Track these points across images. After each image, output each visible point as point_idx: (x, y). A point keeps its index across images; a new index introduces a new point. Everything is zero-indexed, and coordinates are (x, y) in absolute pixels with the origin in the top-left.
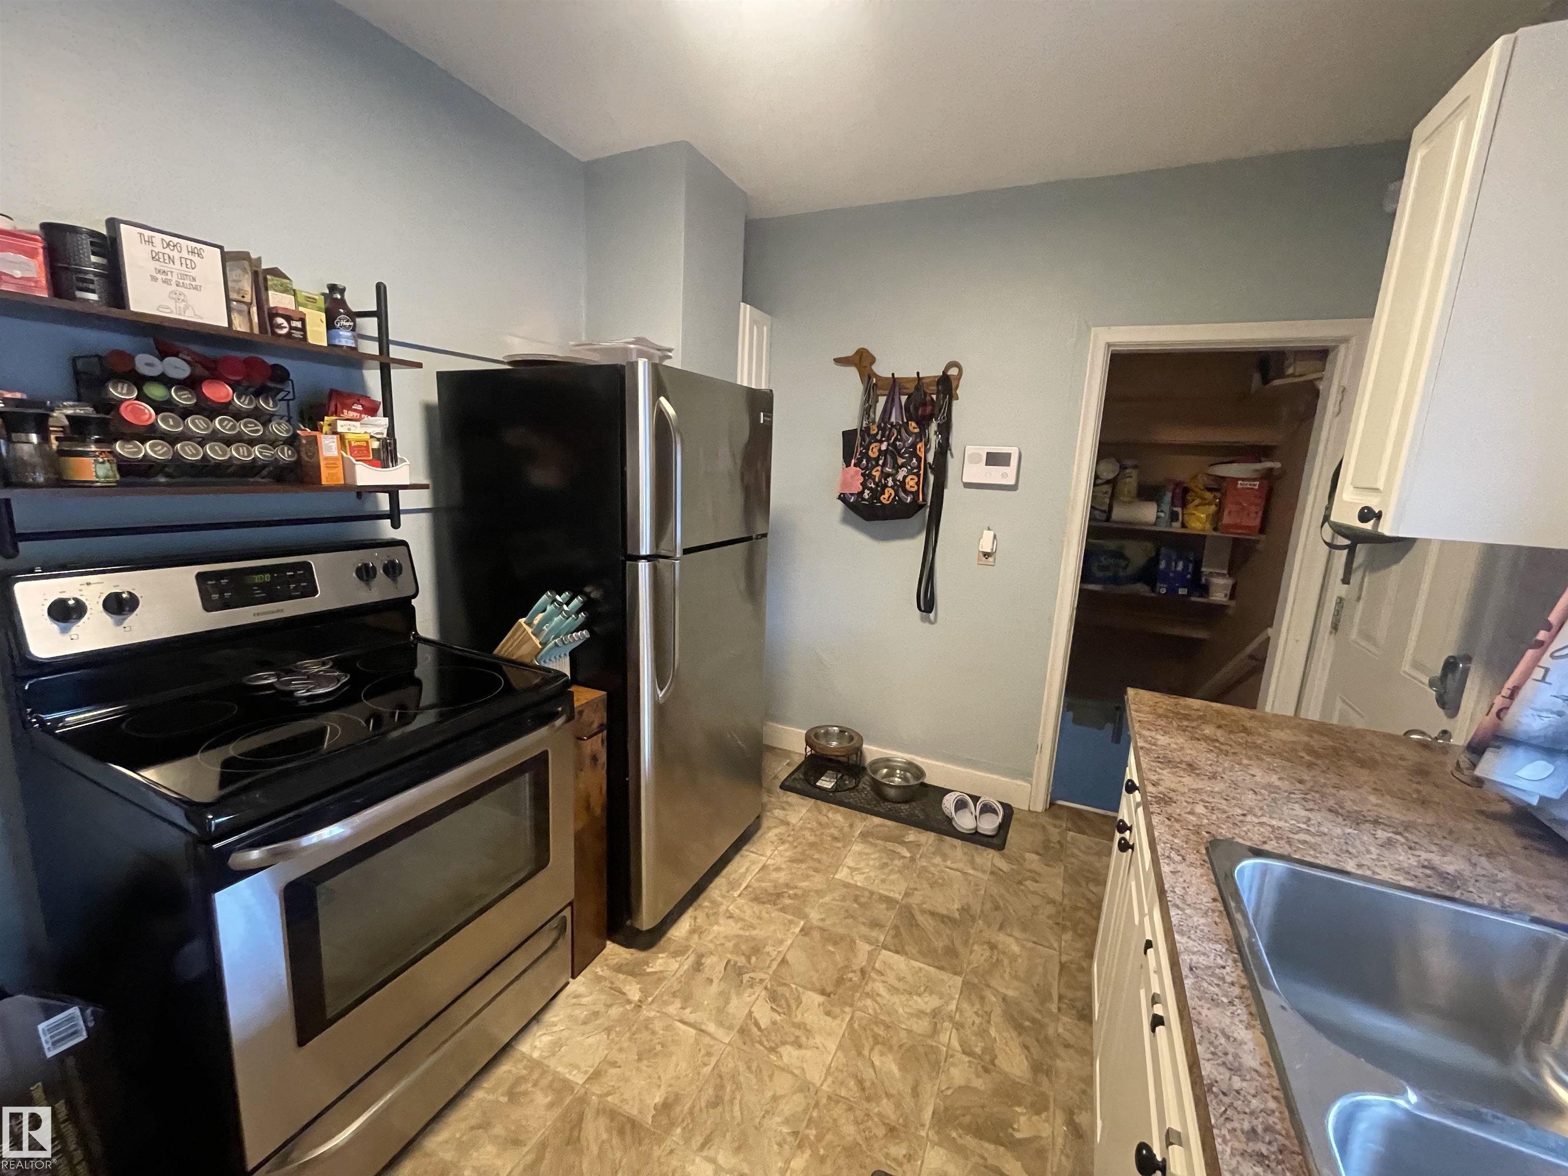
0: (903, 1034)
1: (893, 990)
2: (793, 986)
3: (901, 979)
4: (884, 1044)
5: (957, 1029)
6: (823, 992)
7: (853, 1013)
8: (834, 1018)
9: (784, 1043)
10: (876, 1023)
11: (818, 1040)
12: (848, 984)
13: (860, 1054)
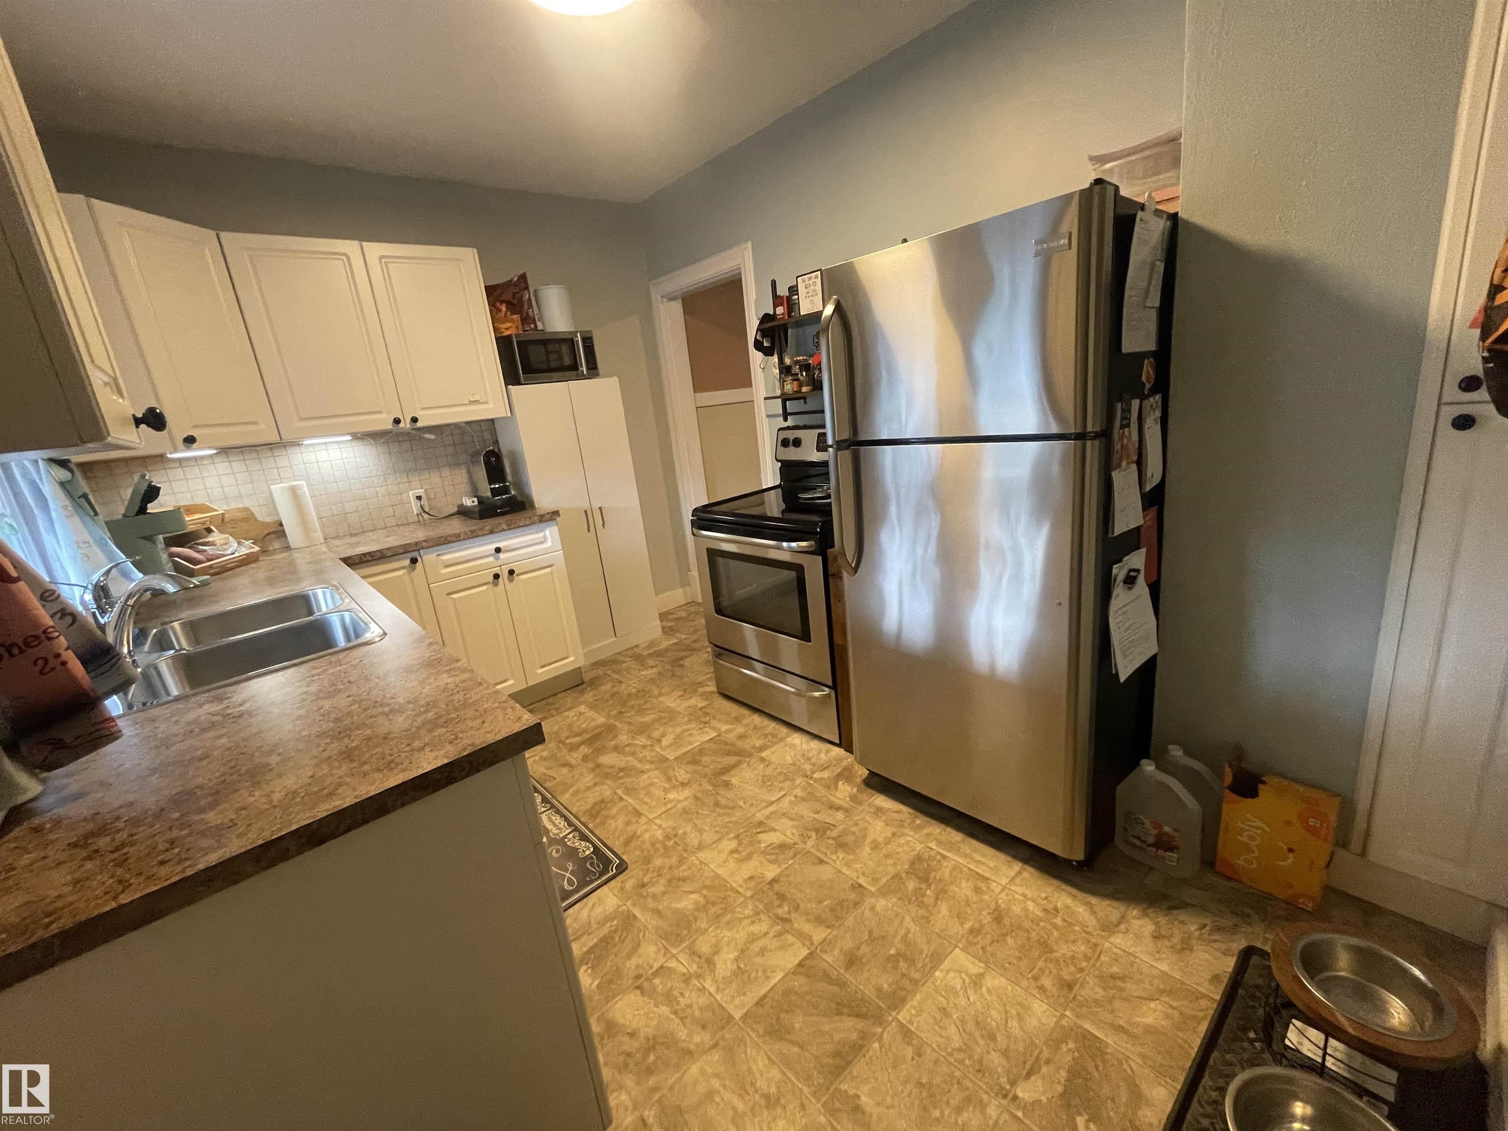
0: (704, 925)
1: (753, 938)
2: (790, 862)
3: (762, 952)
4: (704, 906)
5: (684, 974)
6: (775, 880)
7: (744, 896)
8: (746, 881)
9: (739, 844)
10: (725, 909)
11: (731, 864)
12: (777, 903)
13: (705, 887)
